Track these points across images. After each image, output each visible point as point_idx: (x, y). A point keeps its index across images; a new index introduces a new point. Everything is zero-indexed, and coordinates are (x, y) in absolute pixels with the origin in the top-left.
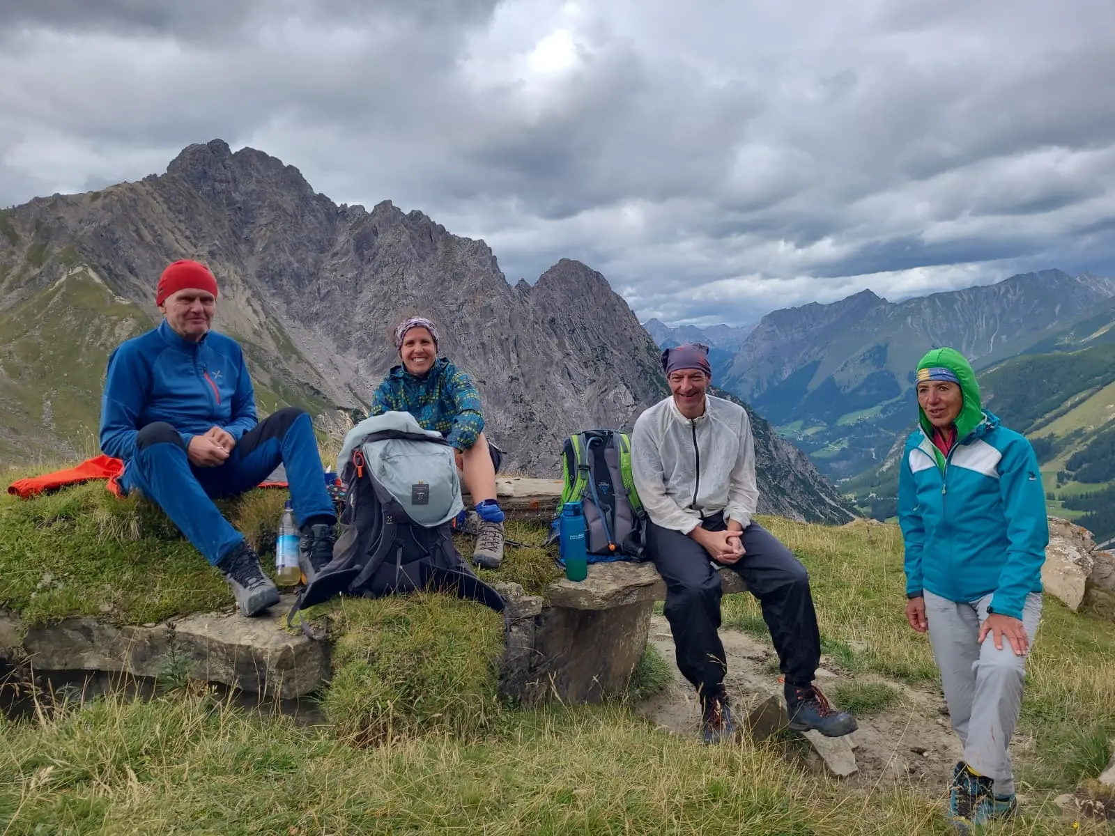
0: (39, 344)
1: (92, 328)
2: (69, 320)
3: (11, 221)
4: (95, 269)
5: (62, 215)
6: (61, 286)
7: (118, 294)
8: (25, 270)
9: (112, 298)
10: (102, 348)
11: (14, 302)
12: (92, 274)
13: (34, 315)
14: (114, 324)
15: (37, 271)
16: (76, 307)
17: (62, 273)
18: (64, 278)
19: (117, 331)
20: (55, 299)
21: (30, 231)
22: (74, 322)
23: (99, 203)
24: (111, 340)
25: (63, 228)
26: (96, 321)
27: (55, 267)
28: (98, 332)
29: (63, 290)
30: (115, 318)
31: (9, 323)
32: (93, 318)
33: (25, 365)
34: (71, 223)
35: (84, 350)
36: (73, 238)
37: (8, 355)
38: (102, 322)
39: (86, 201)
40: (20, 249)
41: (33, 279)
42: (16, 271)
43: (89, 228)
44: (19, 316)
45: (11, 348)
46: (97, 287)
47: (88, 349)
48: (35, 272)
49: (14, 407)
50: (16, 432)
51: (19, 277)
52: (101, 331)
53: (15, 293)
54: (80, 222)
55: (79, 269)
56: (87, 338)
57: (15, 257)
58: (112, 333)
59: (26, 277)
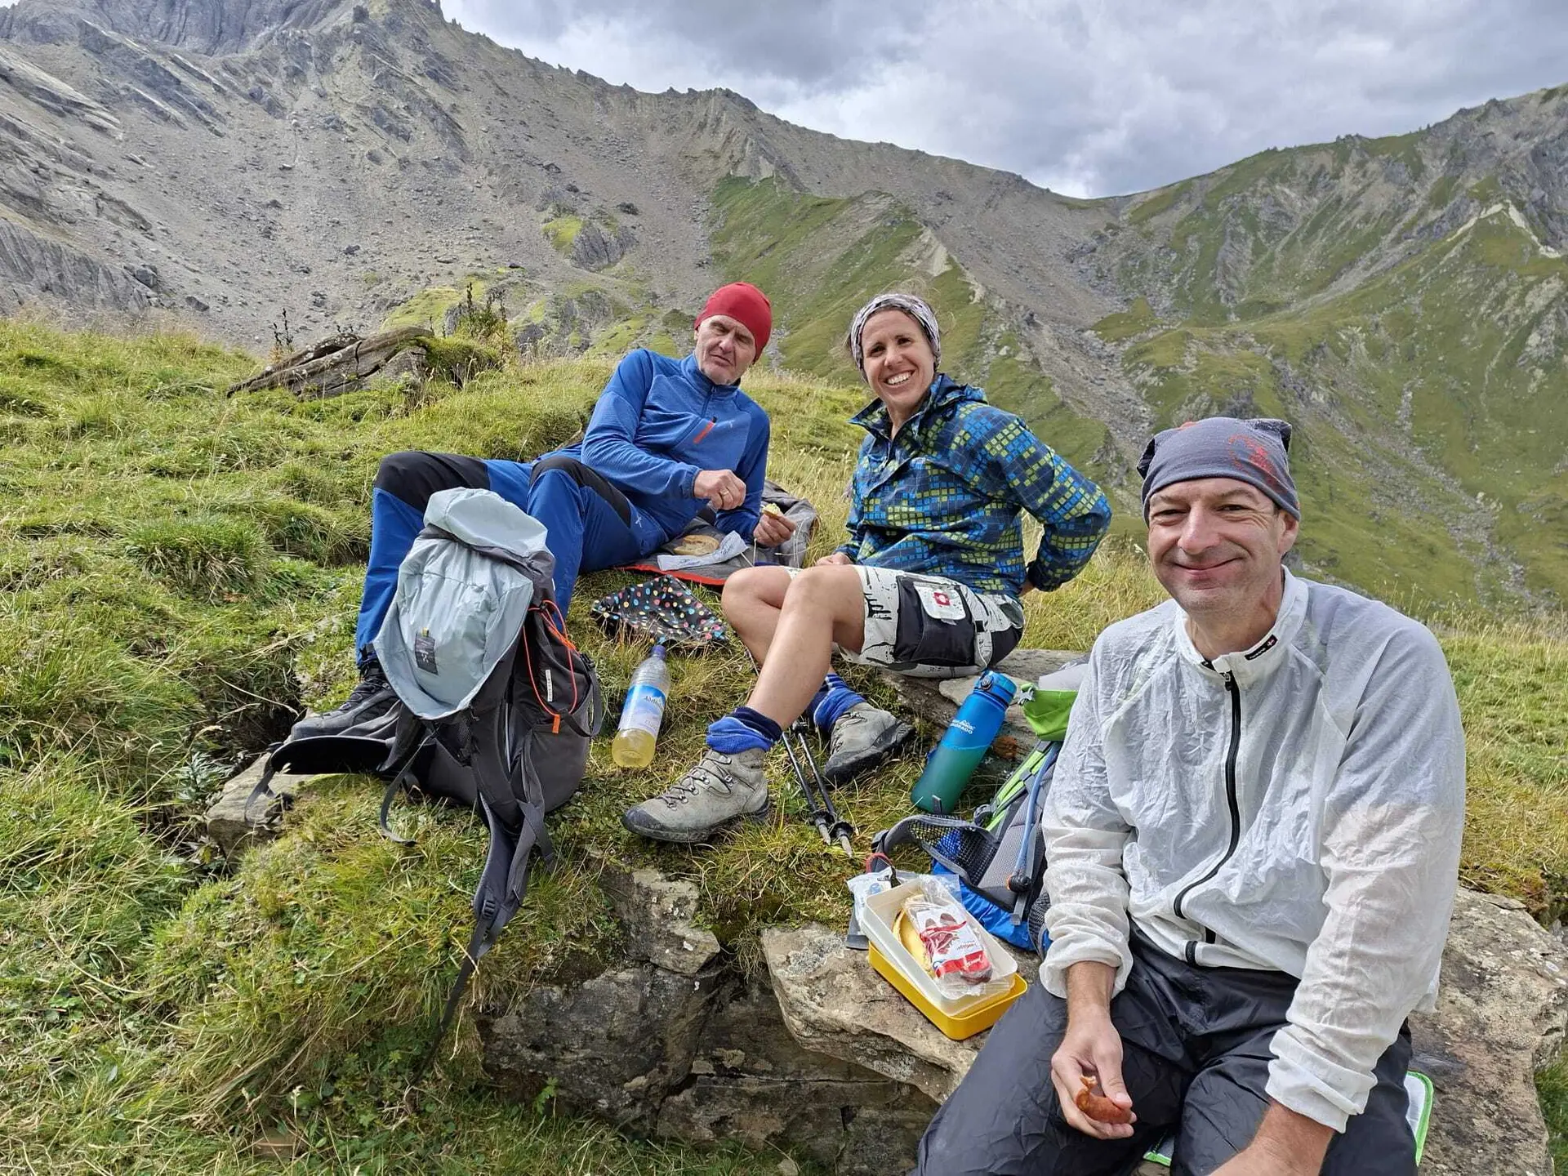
0: (1416, 314)
1: (1493, 294)
2: (1465, 282)
3: (1420, 148)
4: (1520, 207)
5: (1492, 130)
6: (1464, 234)
7: (1545, 243)
8: (1422, 214)
9: (1535, 248)
10: (1501, 323)
11: (1397, 257)
12: (1514, 214)
13: (1418, 276)
14: (1526, 290)
15: (1439, 213)
16: (1478, 264)
17: (1471, 216)
18: (1472, 222)
19: (1529, 299)
20: (1452, 254)
21: (1443, 157)
22: (1470, 286)
23: (1554, 103)
24: (1518, 311)
25: (1490, 148)
26: (1503, 284)
27: (1463, 207)
28: (1501, 299)
29: (1466, 240)
30: (1531, 279)
31: (1384, 287)
32: (1499, 278)
33: (1391, 342)
34: (1502, 139)
35: (1474, 324)
36: (1500, 161)
37: (1373, 328)
38: (1510, 285)
39: (1534, 103)
40: (1422, 185)
41: (1430, 226)
42: (1409, 216)
43: (1525, 146)
44: (1399, 278)
45: (1378, 319)
46: (1517, 233)
47: (1481, 322)
48: (1433, 215)
49: (1367, 396)
50: (1360, 428)
51: (1413, 223)
52: (1507, 297)
53: (1401, 247)
54: (1516, 137)
55: (1497, 208)
56: (1482, 309)
57: (1412, 197)
58: (1521, 302)
59: (1422, 223)
